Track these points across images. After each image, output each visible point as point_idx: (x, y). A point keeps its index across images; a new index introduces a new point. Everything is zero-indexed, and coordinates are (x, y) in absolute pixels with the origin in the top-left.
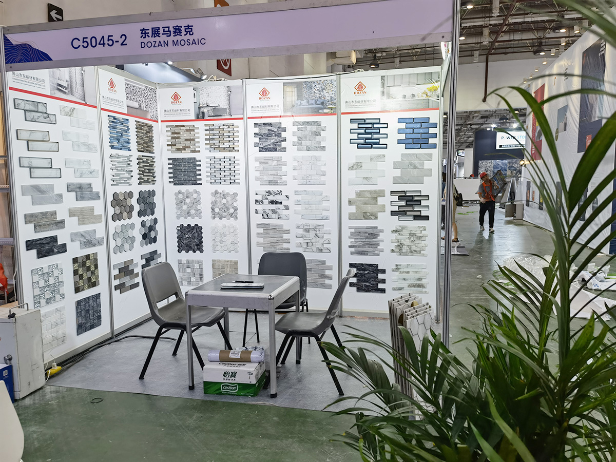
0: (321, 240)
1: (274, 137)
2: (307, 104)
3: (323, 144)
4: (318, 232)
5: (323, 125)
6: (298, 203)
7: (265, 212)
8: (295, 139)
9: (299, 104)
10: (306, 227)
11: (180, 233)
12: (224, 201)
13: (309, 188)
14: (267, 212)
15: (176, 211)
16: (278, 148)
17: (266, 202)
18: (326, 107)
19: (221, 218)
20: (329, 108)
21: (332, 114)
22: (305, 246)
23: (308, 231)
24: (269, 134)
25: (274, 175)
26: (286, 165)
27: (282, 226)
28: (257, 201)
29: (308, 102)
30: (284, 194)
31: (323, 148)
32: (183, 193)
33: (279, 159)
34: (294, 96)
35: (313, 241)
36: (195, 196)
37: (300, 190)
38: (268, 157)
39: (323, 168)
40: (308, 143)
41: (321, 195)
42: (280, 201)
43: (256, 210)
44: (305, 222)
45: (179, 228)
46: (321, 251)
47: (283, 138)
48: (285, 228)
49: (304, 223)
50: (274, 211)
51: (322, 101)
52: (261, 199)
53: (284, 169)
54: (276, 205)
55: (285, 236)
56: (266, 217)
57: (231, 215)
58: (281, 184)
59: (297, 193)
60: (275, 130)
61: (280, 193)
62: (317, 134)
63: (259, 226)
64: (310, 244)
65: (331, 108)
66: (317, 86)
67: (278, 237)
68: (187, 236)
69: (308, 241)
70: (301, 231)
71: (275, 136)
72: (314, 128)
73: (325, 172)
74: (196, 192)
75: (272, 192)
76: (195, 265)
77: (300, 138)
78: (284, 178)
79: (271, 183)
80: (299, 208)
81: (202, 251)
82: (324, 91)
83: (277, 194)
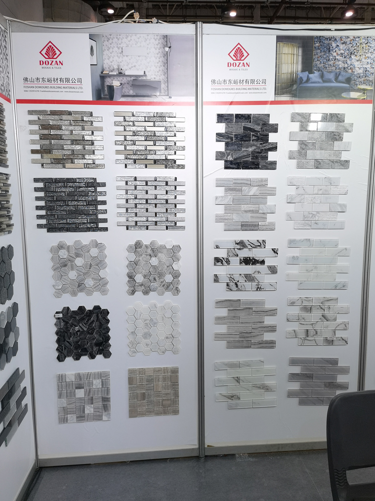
0: (332, 325)
1: (255, 143)
2: (320, 80)
3: (344, 156)
4: (326, 312)
5: (347, 121)
6: (294, 261)
7: (231, 278)
8: (295, 146)
9: (305, 79)
10: (305, 303)
11: (62, 324)
12: (154, 261)
13: (315, 235)
14: (236, 280)
15: (53, 282)
16: (262, 163)
17: (235, 261)
18: (356, 88)
19: (146, 293)
20: (359, 90)
21: (364, 101)
22: (303, 336)
23: (308, 309)
24: (245, 136)
25: (252, 211)
26: (274, 195)
27: (262, 303)
28: (217, 260)
29: (322, 76)
30: (269, 246)
31: (345, 164)
32: (69, 247)
33: (264, 183)
34: (297, 63)
35: (318, 327)
36: (94, 252)
37: (298, 238)
38: (242, 179)
39: (342, 200)
40: (319, 154)
41: (336, 245)
42: (261, 259)
43: (216, 276)
44: (304, 294)
45: (61, 315)
46: (329, 342)
47: (272, 144)
48: (268, 306)
49: (303, 296)
50: (249, 278)
51: (347, 75)
52: (225, 256)
53: (271, 200)
54: (253, 266)
55: (268, 321)
56: (233, 286)
57: (167, 287)
58: (264, 227)
59: (292, 243)
60: (258, 128)
61: (261, 244)
62: (335, 137)
63: (220, 303)
64: (312, 333)
65: (364, 90)
66: (342, 47)
67: (254, 323)
68: (77, 328)
69: (309, 328)
70: (295, 311)
71: (257, 140)
72: (332, 127)
73: (345, 206)
74: (96, 245)
75: (247, 243)
76: (94, 382)
77: (303, 144)
78: (270, 218)
79: (246, 227)
80: (294, 271)
81: (107, 355)
82: (353, 57)
83: (256, 247)
